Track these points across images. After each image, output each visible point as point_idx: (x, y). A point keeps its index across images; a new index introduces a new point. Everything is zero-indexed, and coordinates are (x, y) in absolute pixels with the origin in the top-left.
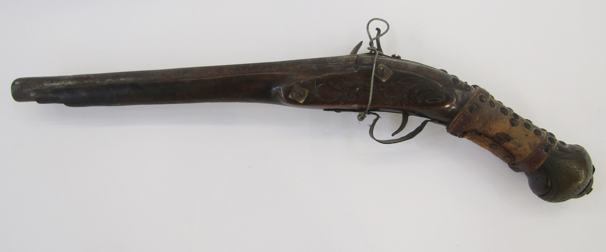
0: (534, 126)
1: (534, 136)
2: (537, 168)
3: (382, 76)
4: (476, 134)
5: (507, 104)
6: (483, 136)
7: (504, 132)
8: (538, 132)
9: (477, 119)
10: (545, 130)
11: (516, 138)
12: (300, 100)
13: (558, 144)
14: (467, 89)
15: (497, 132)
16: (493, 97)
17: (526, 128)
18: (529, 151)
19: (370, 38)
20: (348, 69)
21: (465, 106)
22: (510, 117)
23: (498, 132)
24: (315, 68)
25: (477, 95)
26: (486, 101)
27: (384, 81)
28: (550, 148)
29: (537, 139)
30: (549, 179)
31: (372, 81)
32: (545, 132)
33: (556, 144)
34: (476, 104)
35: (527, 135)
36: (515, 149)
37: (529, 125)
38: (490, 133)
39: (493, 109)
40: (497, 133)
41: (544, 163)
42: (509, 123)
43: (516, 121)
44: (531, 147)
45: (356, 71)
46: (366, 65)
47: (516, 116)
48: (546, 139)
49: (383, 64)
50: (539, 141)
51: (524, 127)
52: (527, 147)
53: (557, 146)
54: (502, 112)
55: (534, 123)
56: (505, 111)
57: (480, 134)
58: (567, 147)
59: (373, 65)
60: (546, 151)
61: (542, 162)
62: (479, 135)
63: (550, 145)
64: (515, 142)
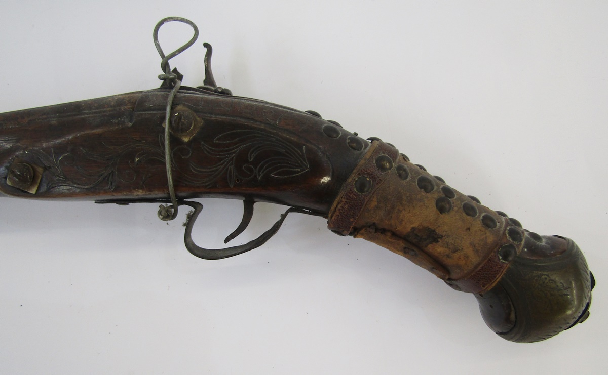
0: (485, 209)
1: (483, 229)
2: (490, 289)
3: (184, 130)
4: (376, 232)
5: (432, 170)
6: (389, 234)
7: (425, 225)
8: (490, 219)
9: (374, 203)
10: (504, 215)
11: (448, 236)
12: (29, 188)
13: (527, 239)
14: (354, 145)
15: (412, 226)
16: (405, 158)
17: (468, 214)
18: (474, 259)
19: (162, 55)
20: (114, 121)
21: (350, 180)
22: (436, 196)
23: (416, 225)
24: (54, 122)
25: (371, 157)
26: (390, 168)
27: (186, 140)
28: (513, 252)
29: (488, 234)
30: (513, 309)
31: (167, 142)
32: (503, 218)
33: (523, 243)
34: (371, 175)
35: (468, 229)
36: (448, 256)
37: (473, 209)
38: (400, 228)
39: (404, 182)
40: (413, 229)
41: (502, 279)
42: (435, 209)
43: (449, 203)
44: (476, 251)
45: (130, 124)
46: (150, 109)
47: (449, 192)
48: (504, 234)
49: (185, 105)
50: (491, 239)
51: (464, 214)
52: (470, 252)
53: (527, 245)
54: (420, 187)
55: (484, 203)
56: (426, 183)
57: (383, 231)
58: (543, 243)
59: (165, 109)
60: (505, 257)
61: (498, 278)
62: (382, 233)
63: (511, 246)
64: (447, 243)
